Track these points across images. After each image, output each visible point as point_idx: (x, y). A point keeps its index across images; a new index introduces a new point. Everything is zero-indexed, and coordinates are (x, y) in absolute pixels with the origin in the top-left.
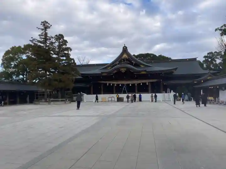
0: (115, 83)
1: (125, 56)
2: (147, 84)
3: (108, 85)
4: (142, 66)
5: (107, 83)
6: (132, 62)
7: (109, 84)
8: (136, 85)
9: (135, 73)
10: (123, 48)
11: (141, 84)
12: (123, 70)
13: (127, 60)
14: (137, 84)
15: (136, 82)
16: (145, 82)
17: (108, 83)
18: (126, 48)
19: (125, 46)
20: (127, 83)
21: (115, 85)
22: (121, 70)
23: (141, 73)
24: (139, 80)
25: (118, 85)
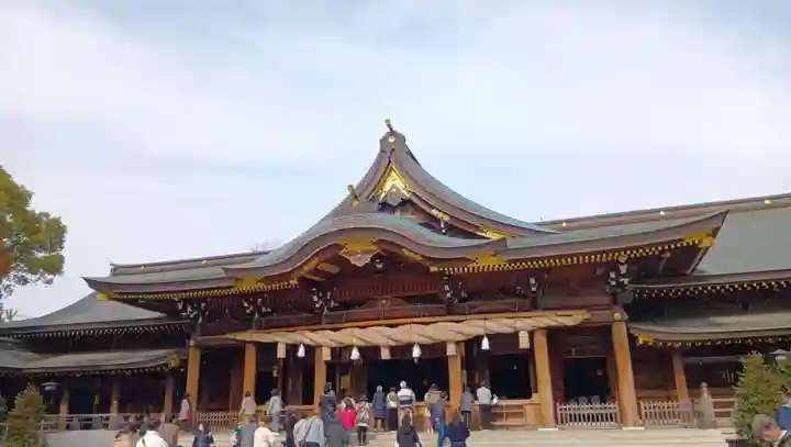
0: (325, 340)
1: (396, 184)
2: (524, 343)
3: (281, 353)
4: (489, 235)
5: (275, 345)
6: (434, 212)
7: (292, 349)
8: (451, 350)
9: (433, 269)
10: (384, 141)
11: (485, 344)
12: (359, 252)
13: (405, 203)
14: (460, 345)
15: (449, 331)
16: (509, 330)
17: (282, 339)
18: (401, 139)
19: (392, 133)
20: (396, 341)
21: (326, 355)
22: (342, 247)
23: (471, 266)
24: (468, 317)
25: (340, 352)
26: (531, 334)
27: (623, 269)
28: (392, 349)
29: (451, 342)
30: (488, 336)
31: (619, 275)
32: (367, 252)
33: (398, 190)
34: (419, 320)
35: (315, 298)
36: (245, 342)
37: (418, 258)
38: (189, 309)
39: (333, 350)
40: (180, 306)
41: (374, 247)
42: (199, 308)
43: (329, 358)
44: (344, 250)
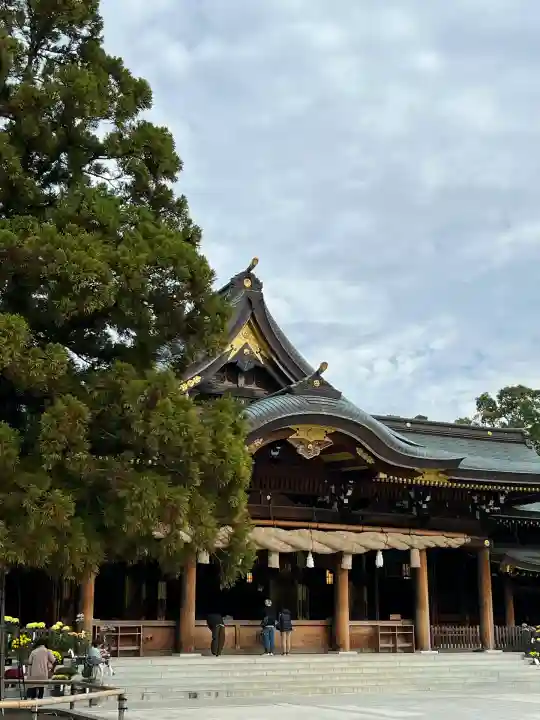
1: (247, 342)
2: (415, 561)
9: (383, 476)
11: (380, 561)
12: (310, 442)
14: (356, 558)
19: (249, 275)
20: (293, 546)
22: (293, 432)
23: (420, 478)
27: (502, 499)
28: (283, 556)
29: (349, 553)
30: (384, 552)
31: (497, 503)
32: (319, 443)
33: (251, 352)
37: (370, 461)
41: (327, 439)
44: (294, 436)
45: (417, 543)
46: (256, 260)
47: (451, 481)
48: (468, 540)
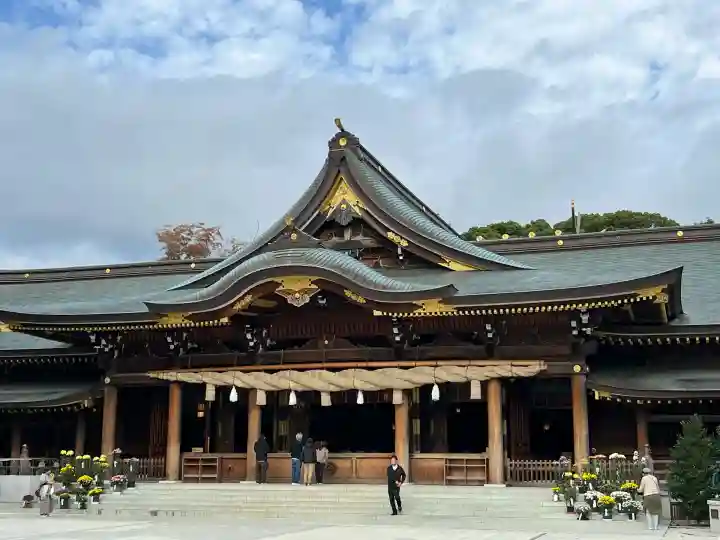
0: (261, 382)
1: (345, 198)
2: (476, 393)
3: (210, 395)
4: (454, 266)
5: (202, 387)
6: (390, 235)
7: (223, 391)
8: (397, 398)
9: (377, 313)
10: (333, 143)
11: (436, 394)
12: (298, 291)
15: (396, 378)
16: (464, 380)
17: (211, 379)
18: (353, 142)
19: (343, 134)
20: (338, 386)
21: (261, 399)
22: (278, 285)
23: (417, 312)
24: (418, 363)
25: (276, 397)
26: (484, 385)
27: (585, 319)
29: (397, 389)
32: (305, 291)
33: (348, 206)
34: (364, 364)
35: (249, 336)
36: (168, 382)
37: (361, 300)
38: (104, 342)
39: (269, 394)
40: (93, 338)
41: (314, 286)
42: (113, 341)
43: (264, 403)
44: (281, 288)
45: (475, 374)
46: (337, 121)
47: (459, 309)
48: (545, 367)
